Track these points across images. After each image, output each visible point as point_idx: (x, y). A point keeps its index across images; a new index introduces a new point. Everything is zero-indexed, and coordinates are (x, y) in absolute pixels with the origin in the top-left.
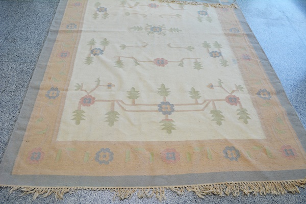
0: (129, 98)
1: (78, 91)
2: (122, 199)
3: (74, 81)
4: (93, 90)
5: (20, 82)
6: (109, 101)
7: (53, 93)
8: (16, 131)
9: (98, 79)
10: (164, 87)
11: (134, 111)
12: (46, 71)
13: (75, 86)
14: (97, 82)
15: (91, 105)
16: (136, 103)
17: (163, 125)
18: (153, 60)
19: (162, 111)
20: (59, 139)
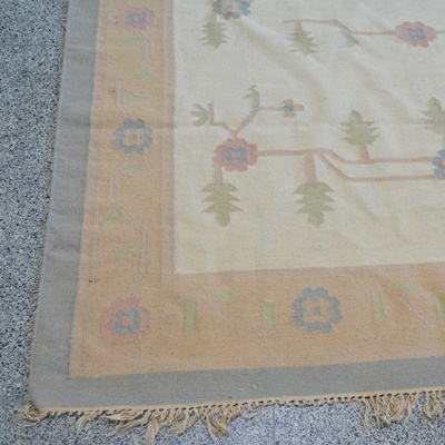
0: (351, 141)
1: (202, 128)
2: (385, 425)
3: (187, 97)
4: (244, 124)
5: (27, 106)
6: (296, 153)
7: (135, 137)
8: (52, 254)
9: (252, 88)
10: (440, 108)
11: (370, 180)
12: (96, 70)
13: (196, 113)
14: (250, 100)
15: (249, 167)
16: (372, 155)
18: (393, 28)
20: (181, 269)
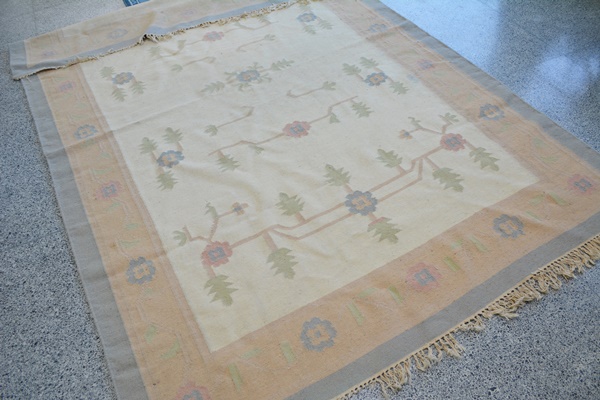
0: (288, 213)
1: (186, 245)
2: (399, 390)
3: (166, 229)
4: (213, 231)
5: (56, 280)
6: (256, 236)
7: (142, 270)
8: (118, 377)
9: (207, 206)
10: (334, 170)
11: (312, 233)
12: (95, 236)
13: (175, 238)
14: (210, 214)
15: (229, 258)
16: (306, 217)
17: (377, 233)
18: (281, 131)
19: (358, 211)
20: (214, 347)
